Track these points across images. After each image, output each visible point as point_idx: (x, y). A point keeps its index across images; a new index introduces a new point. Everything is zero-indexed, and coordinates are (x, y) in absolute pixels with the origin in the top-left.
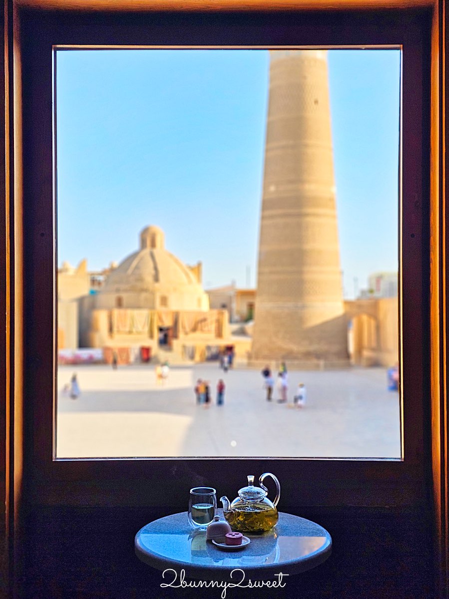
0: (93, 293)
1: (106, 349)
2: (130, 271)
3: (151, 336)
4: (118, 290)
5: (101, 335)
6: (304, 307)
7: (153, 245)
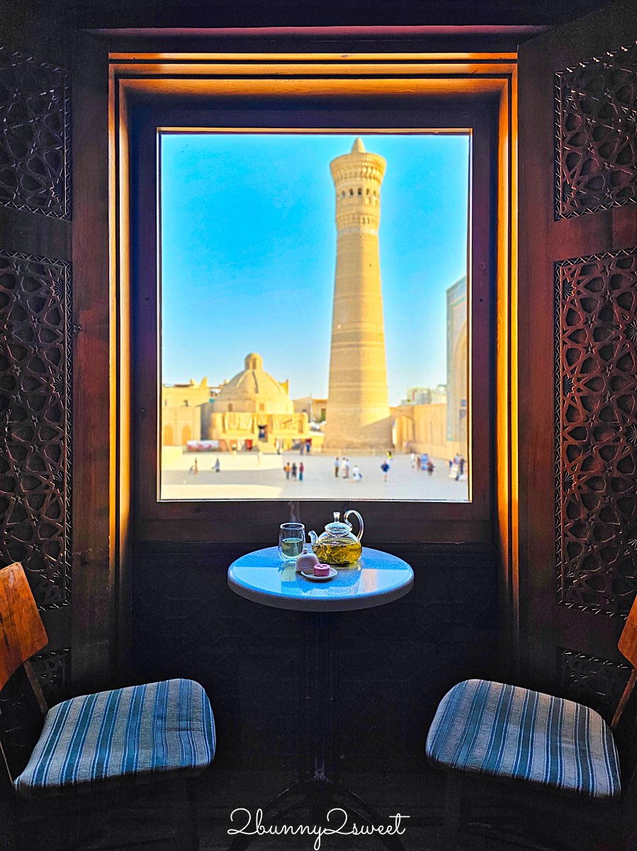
0: (212, 401)
1: (221, 441)
2: (238, 386)
3: (253, 431)
4: (229, 399)
5: (217, 431)
6: (361, 411)
7: (254, 367)
